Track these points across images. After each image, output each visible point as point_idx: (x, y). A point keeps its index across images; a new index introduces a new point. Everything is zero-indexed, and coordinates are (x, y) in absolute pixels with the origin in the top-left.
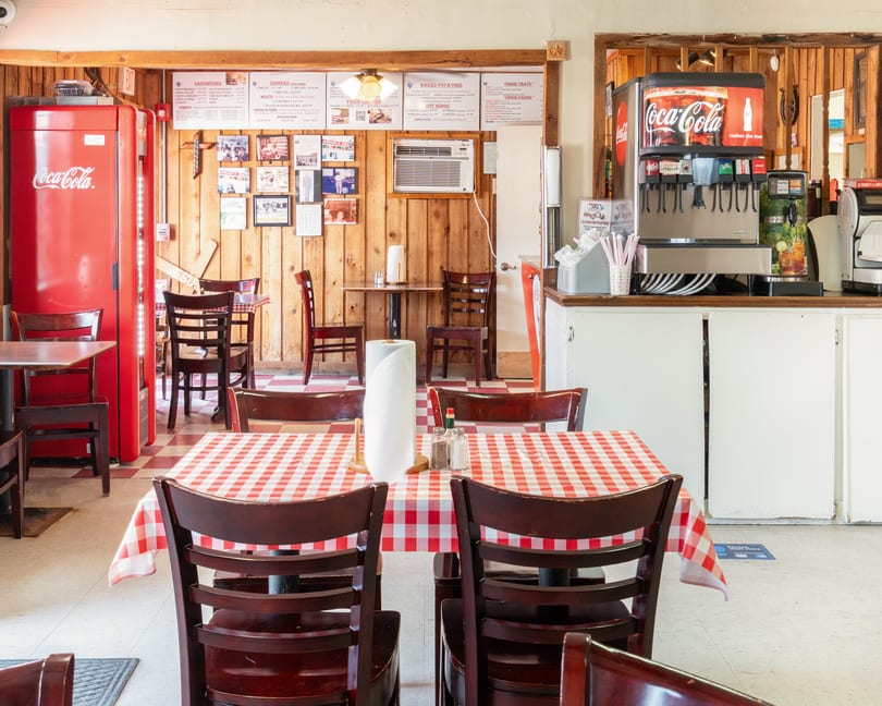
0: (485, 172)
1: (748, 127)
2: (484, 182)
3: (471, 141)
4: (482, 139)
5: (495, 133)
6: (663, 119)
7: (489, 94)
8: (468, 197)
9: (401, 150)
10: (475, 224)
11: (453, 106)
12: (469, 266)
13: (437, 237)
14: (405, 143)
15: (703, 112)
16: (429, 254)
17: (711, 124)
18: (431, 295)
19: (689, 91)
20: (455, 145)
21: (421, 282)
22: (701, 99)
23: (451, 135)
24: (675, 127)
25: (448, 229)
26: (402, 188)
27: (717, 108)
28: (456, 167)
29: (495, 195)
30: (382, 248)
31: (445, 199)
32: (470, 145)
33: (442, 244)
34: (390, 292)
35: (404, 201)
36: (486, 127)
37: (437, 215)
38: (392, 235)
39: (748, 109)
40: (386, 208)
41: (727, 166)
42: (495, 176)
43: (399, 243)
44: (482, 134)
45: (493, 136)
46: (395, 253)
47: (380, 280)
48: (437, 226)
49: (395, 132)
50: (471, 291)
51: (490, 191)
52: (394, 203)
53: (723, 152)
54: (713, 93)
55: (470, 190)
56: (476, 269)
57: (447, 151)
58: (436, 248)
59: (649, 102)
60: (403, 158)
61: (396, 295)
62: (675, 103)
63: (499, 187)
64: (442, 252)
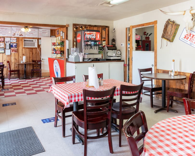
0: (39, 44)
1: (98, 38)
2: (39, 46)
3: (37, 39)
4: (38, 39)
5: (41, 38)
6: (88, 36)
7: (40, 32)
8: (36, 48)
9: (25, 40)
10: (37, 52)
11: (34, 33)
12: (36, 59)
13: (31, 55)
14: (25, 39)
15: (93, 35)
16: (30, 57)
17: (94, 37)
18: (30, 64)
19: (91, 32)
20: (34, 40)
21: (28, 62)
22: (93, 33)
23: (33, 38)
24: (90, 37)
25: (33, 53)
26: (25, 47)
27: (95, 35)
28: (34, 44)
29: (41, 48)
30: (21, 57)
31: (32, 48)
32: (36, 40)
33: (32, 56)
34: (24, 64)
35: (25, 49)
36: (39, 37)
37: (31, 51)
38: (23, 54)
39: (98, 35)
40: (22, 50)
41: (96, 43)
42: (41, 45)
43: (24, 56)
44: (38, 38)
45: (40, 39)
46: (24, 58)
47: (22, 62)
48: (31, 53)
49: (24, 37)
50: (38, 63)
51: (40, 47)
52: (23, 49)
53: (95, 41)
54: (94, 33)
55: (37, 47)
56: (38, 60)
57: (33, 41)
58: (31, 56)
59: (85, 34)
60: (25, 42)
61: (25, 64)
62: (90, 34)
63: (42, 47)
64: (32, 57)
